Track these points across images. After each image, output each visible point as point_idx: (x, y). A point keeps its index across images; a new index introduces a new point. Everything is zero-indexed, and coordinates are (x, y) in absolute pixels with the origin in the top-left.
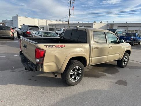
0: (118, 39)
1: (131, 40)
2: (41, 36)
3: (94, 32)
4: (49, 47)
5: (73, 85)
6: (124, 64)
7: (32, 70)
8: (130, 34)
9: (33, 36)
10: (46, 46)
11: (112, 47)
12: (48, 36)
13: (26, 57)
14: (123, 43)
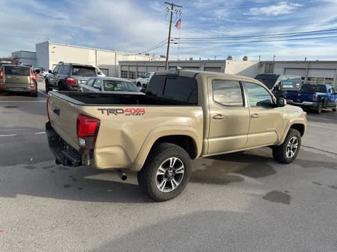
1: (314, 99)
2: (101, 89)
4: (110, 112)
5: (165, 201)
6: (290, 154)
7: (70, 163)
9: (81, 89)
10: (102, 110)
11: (256, 114)
12: (115, 89)
13: (59, 136)
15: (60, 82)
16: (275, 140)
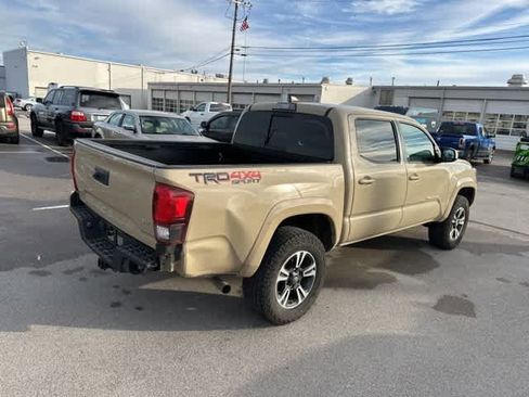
0: (437, 148)
1: (460, 146)
2: (135, 131)
3: (359, 119)
4: (208, 178)
5: (289, 322)
6: (454, 235)
7: (134, 269)
8: (458, 128)
9: (99, 130)
10: (196, 175)
11: (416, 175)
12: (158, 130)
14: (454, 160)
15: (59, 118)
16: (437, 214)
